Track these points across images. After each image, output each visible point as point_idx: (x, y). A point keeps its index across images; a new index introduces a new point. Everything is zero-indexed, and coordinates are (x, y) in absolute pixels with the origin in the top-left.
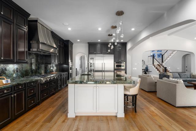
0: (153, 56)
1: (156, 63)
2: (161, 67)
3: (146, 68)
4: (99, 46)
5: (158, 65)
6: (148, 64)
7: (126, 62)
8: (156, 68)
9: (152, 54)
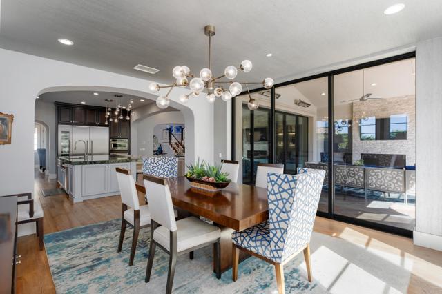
0: (170, 130)
1: (173, 141)
2: (180, 146)
3: (159, 148)
4: (78, 109)
5: (176, 143)
6: (163, 141)
7: (129, 138)
8: (174, 149)
9: (168, 127)
